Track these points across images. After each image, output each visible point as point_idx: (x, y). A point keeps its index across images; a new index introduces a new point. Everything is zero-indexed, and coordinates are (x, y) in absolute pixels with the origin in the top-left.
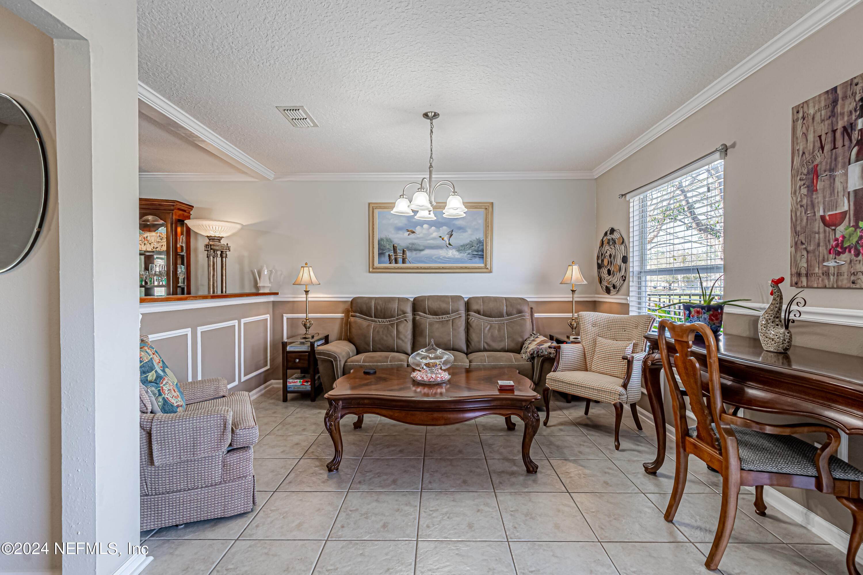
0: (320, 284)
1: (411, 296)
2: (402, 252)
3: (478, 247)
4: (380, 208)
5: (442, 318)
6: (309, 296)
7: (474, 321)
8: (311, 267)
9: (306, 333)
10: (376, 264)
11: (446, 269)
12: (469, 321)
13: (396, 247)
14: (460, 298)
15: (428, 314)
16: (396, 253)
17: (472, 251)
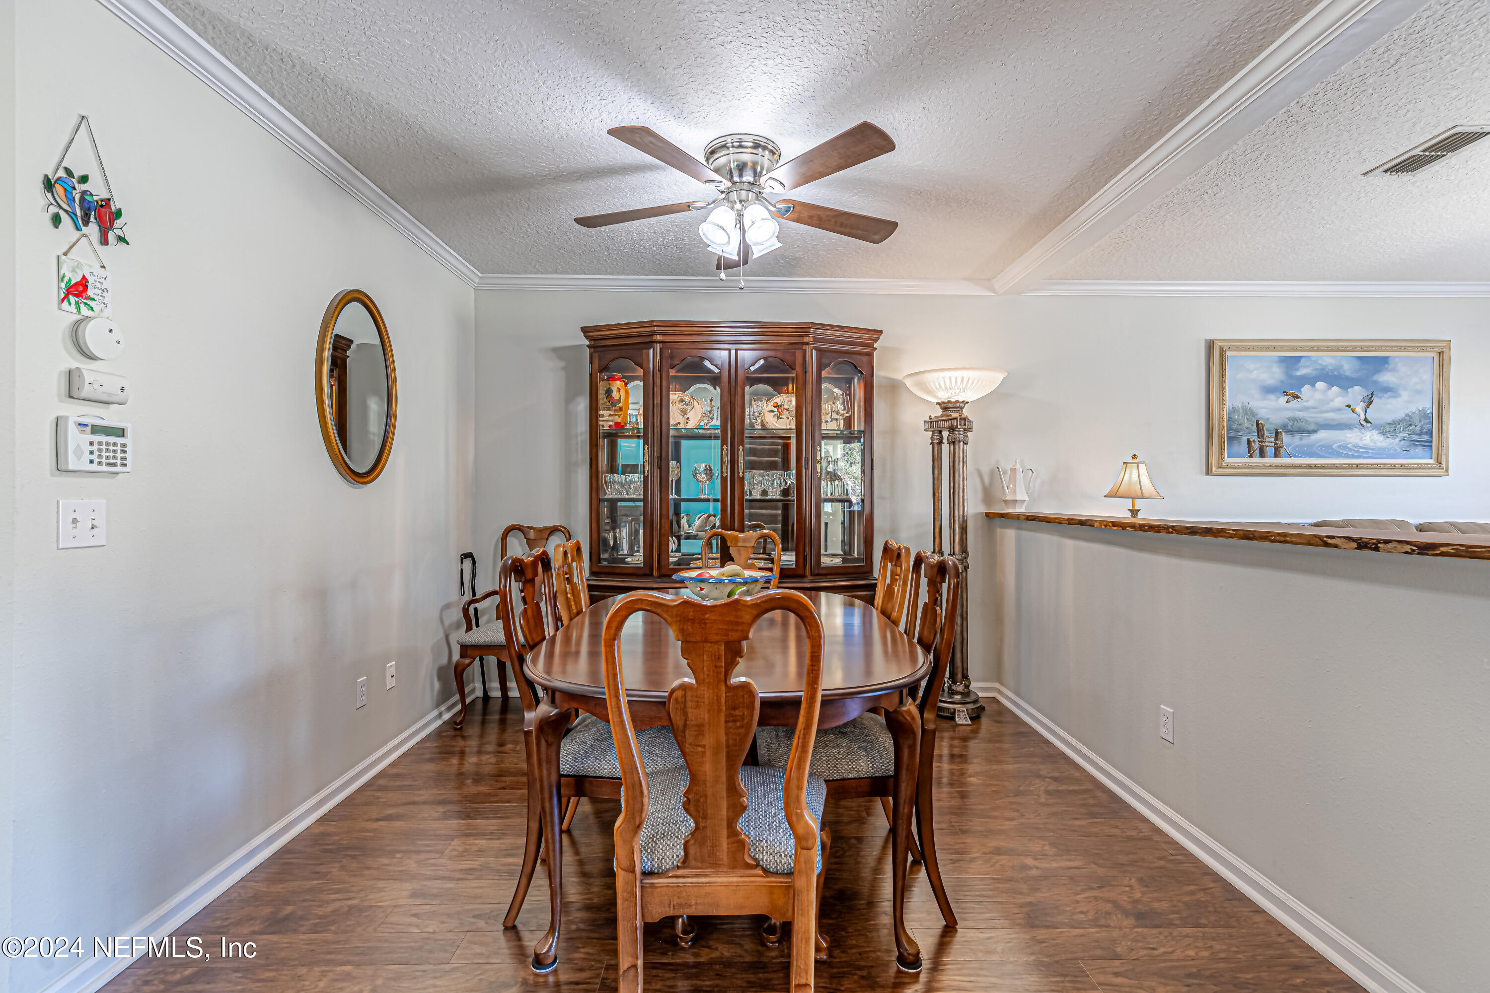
0: (1161, 497)
2: (1274, 435)
3: (1422, 426)
8: (1143, 463)
10: (1226, 459)
11: (1362, 468)
13: (1263, 425)
16: (1263, 436)
17: (1409, 434)
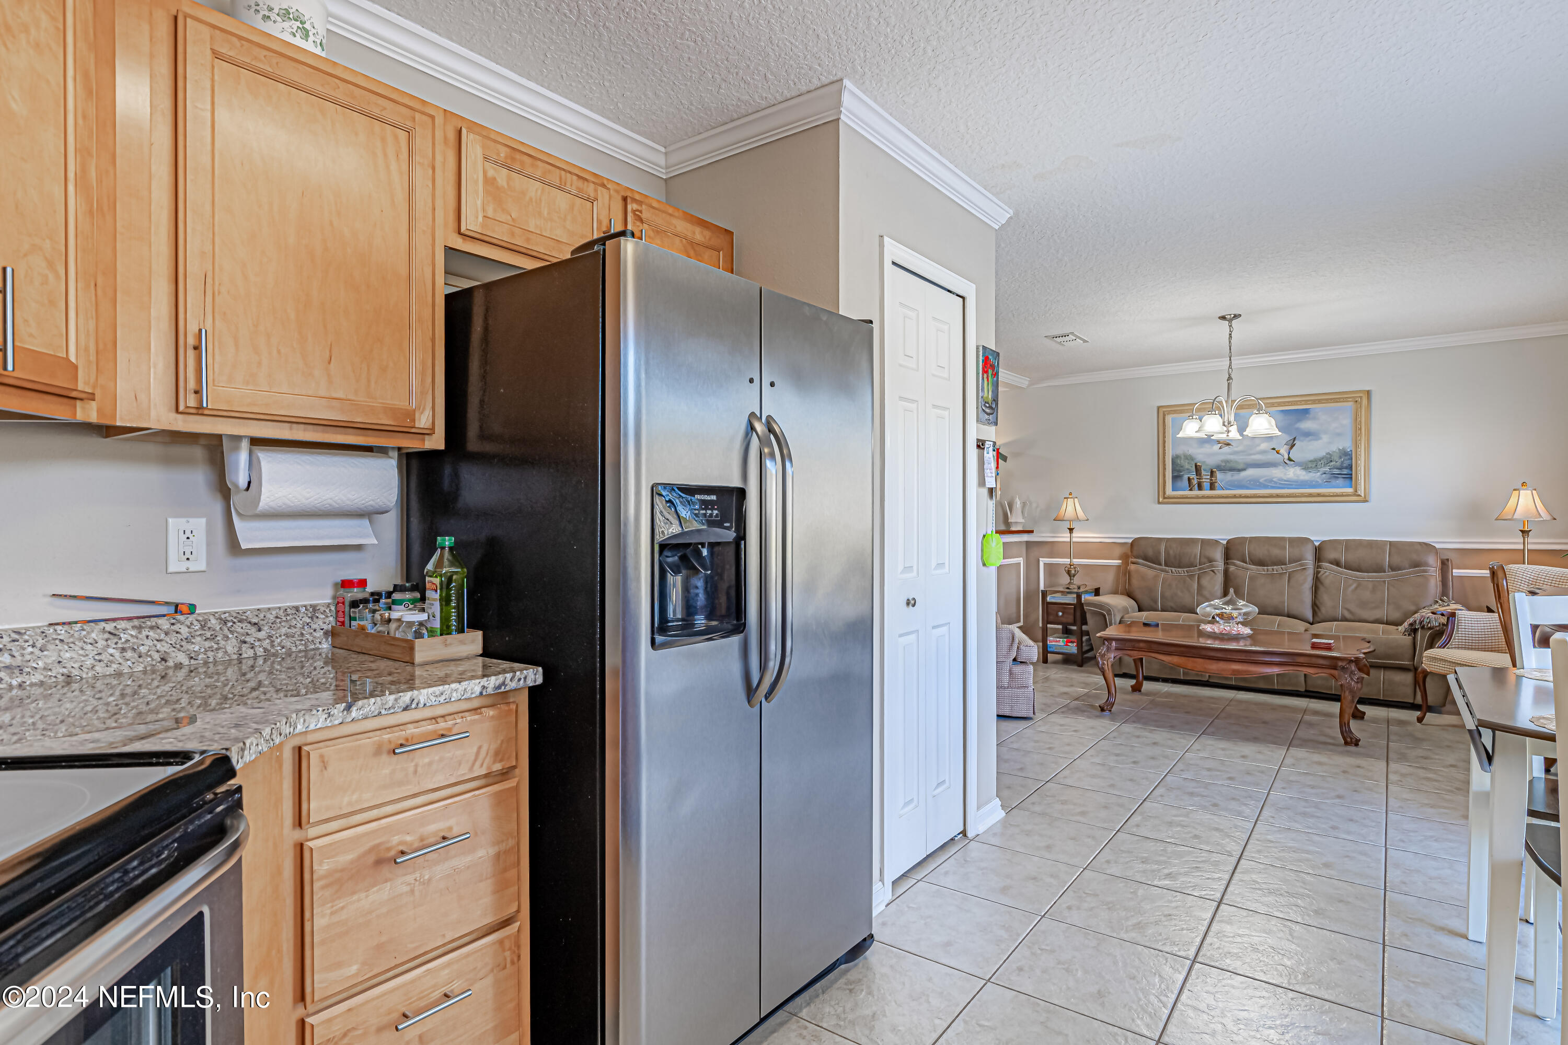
0: (1088, 520)
1: (1223, 537)
2: (1209, 474)
3: (1342, 462)
4: (1175, 412)
5: (1273, 569)
6: (1074, 535)
7: (1327, 577)
8: (1076, 498)
9: (1070, 582)
10: (1169, 491)
11: (1283, 497)
12: (1319, 575)
13: (1200, 467)
14: (1307, 540)
15: (1250, 564)
16: (1200, 475)
17: (1330, 469)
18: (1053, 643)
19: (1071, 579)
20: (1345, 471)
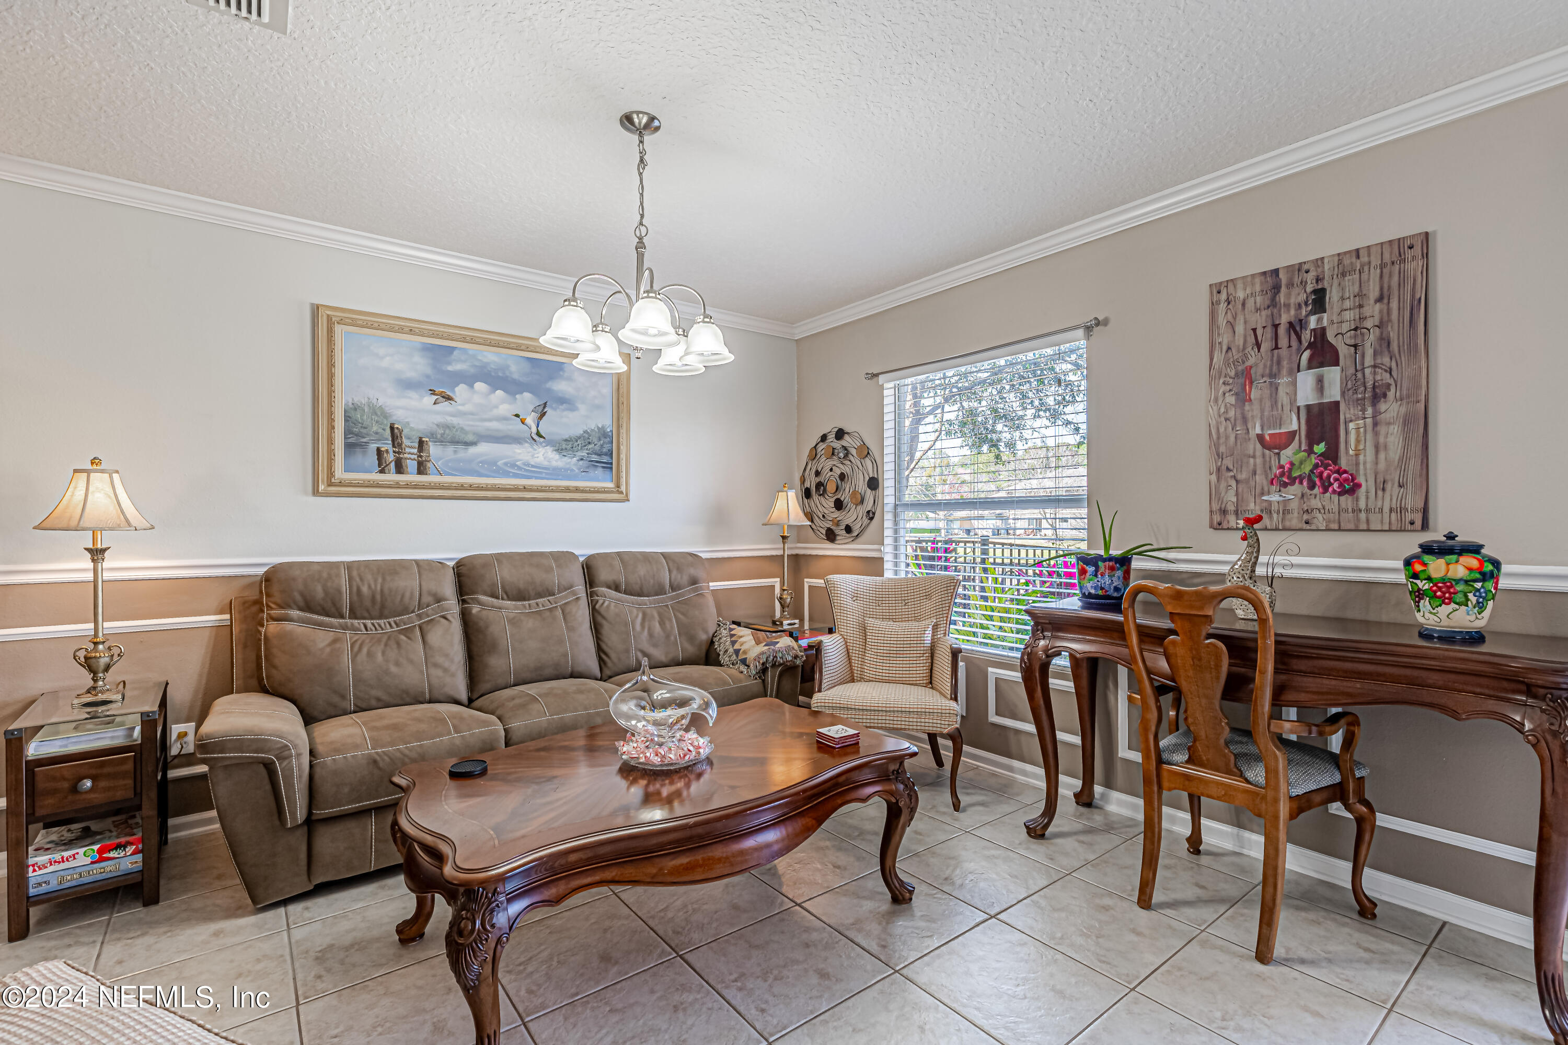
0: (153, 528)
1: (451, 554)
2: (417, 445)
3: (602, 446)
4: (354, 323)
5: (537, 604)
6: (109, 562)
7: (608, 606)
8: (117, 472)
9: (94, 689)
10: (340, 473)
11: (531, 490)
12: (597, 607)
13: (400, 432)
14: (571, 556)
15: (503, 599)
16: (400, 445)
17: (588, 454)
18: (51, 869)
19: (95, 681)
20: (605, 459)
